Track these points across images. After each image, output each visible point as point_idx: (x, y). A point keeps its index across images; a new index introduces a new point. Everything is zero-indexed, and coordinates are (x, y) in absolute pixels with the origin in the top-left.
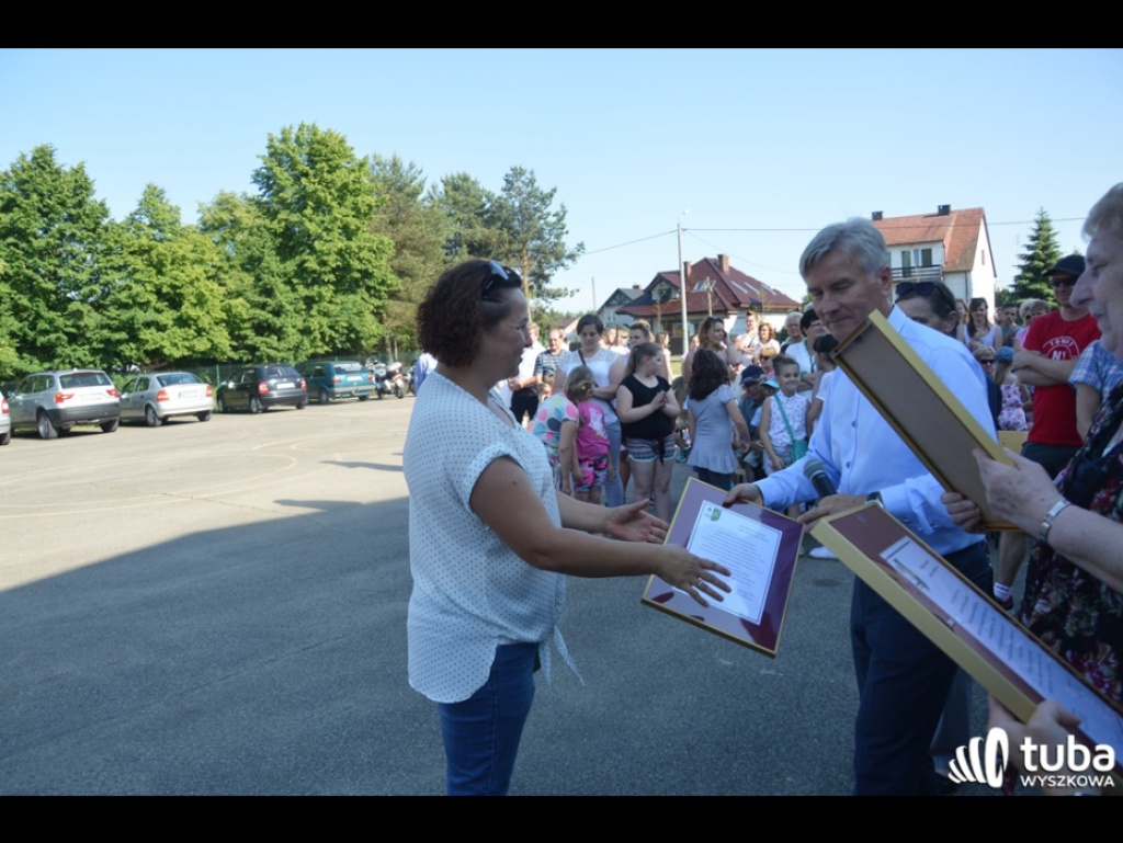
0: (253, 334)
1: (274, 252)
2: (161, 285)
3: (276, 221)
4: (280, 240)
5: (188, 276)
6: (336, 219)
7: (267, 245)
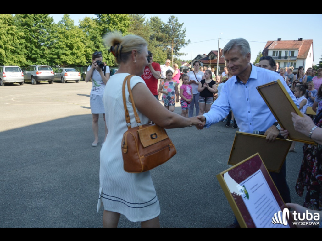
1: (100, 35)
2: (67, 43)
3: (101, 27)
4: (102, 32)
5: (75, 41)
7: (98, 33)
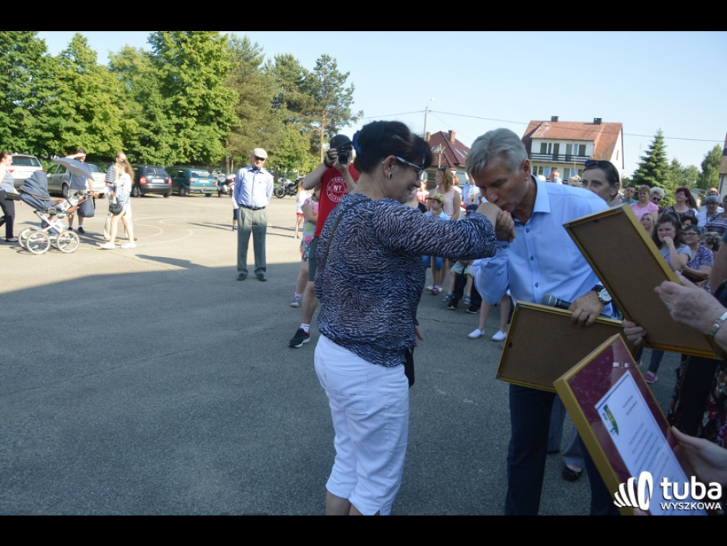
0: (139, 144)
1: (158, 91)
2: (80, 104)
3: (161, 71)
4: (163, 83)
5: (98, 100)
6: (202, 74)
7: (154, 86)
